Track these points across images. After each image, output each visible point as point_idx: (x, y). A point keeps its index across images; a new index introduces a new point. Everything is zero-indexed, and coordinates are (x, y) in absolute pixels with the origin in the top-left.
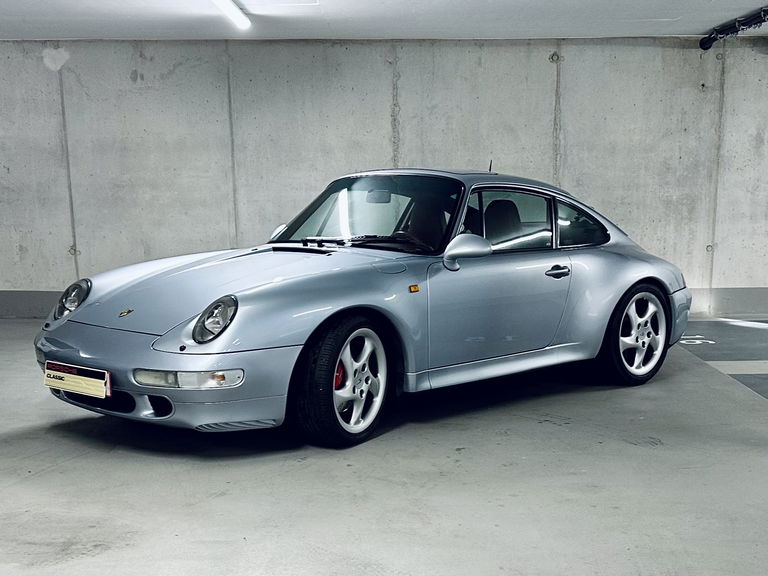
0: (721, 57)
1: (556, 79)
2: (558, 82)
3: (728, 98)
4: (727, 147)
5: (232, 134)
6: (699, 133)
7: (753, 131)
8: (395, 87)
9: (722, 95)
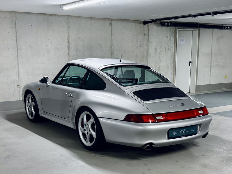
0: (148, 27)
1: (111, 30)
2: (112, 31)
3: (150, 38)
4: (150, 51)
5: (17, 44)
6: (144, 47)
7: (155, 47)
8: (68, 30)
9: (148, 37)
